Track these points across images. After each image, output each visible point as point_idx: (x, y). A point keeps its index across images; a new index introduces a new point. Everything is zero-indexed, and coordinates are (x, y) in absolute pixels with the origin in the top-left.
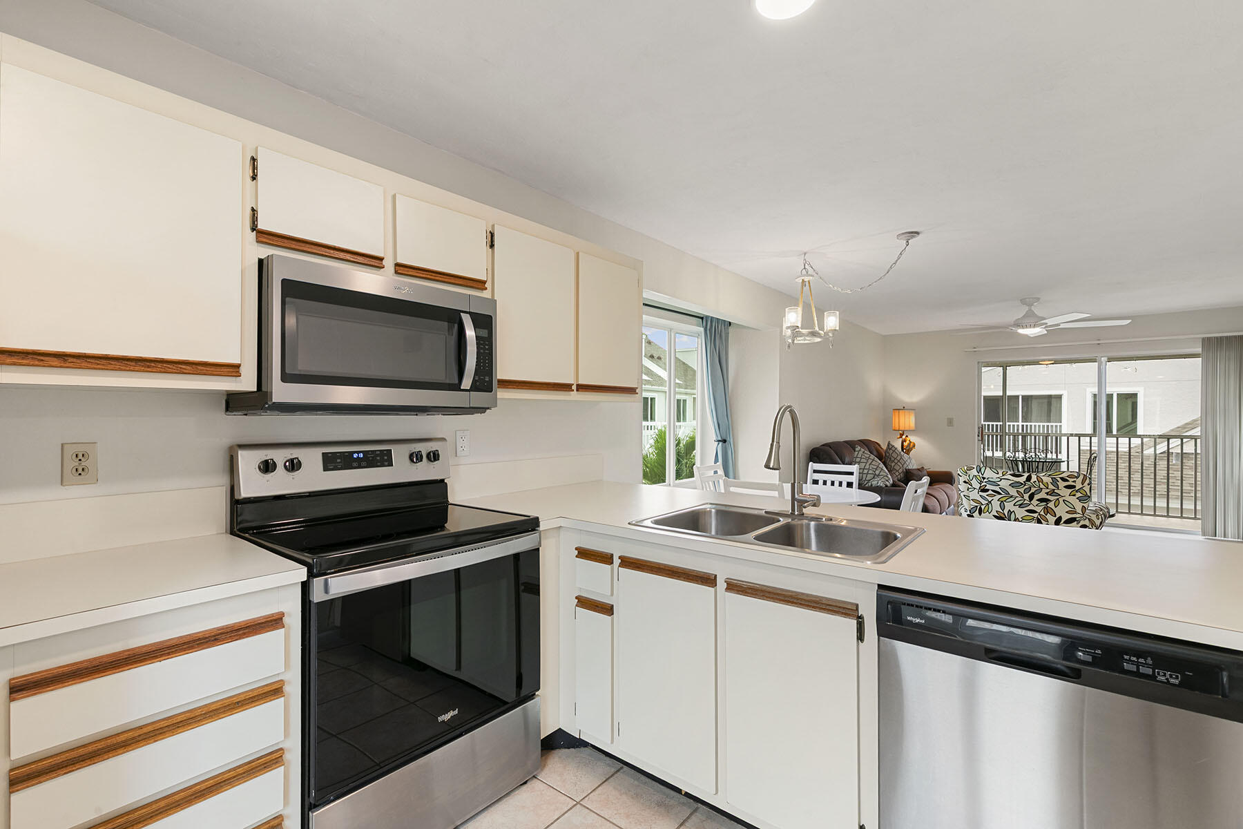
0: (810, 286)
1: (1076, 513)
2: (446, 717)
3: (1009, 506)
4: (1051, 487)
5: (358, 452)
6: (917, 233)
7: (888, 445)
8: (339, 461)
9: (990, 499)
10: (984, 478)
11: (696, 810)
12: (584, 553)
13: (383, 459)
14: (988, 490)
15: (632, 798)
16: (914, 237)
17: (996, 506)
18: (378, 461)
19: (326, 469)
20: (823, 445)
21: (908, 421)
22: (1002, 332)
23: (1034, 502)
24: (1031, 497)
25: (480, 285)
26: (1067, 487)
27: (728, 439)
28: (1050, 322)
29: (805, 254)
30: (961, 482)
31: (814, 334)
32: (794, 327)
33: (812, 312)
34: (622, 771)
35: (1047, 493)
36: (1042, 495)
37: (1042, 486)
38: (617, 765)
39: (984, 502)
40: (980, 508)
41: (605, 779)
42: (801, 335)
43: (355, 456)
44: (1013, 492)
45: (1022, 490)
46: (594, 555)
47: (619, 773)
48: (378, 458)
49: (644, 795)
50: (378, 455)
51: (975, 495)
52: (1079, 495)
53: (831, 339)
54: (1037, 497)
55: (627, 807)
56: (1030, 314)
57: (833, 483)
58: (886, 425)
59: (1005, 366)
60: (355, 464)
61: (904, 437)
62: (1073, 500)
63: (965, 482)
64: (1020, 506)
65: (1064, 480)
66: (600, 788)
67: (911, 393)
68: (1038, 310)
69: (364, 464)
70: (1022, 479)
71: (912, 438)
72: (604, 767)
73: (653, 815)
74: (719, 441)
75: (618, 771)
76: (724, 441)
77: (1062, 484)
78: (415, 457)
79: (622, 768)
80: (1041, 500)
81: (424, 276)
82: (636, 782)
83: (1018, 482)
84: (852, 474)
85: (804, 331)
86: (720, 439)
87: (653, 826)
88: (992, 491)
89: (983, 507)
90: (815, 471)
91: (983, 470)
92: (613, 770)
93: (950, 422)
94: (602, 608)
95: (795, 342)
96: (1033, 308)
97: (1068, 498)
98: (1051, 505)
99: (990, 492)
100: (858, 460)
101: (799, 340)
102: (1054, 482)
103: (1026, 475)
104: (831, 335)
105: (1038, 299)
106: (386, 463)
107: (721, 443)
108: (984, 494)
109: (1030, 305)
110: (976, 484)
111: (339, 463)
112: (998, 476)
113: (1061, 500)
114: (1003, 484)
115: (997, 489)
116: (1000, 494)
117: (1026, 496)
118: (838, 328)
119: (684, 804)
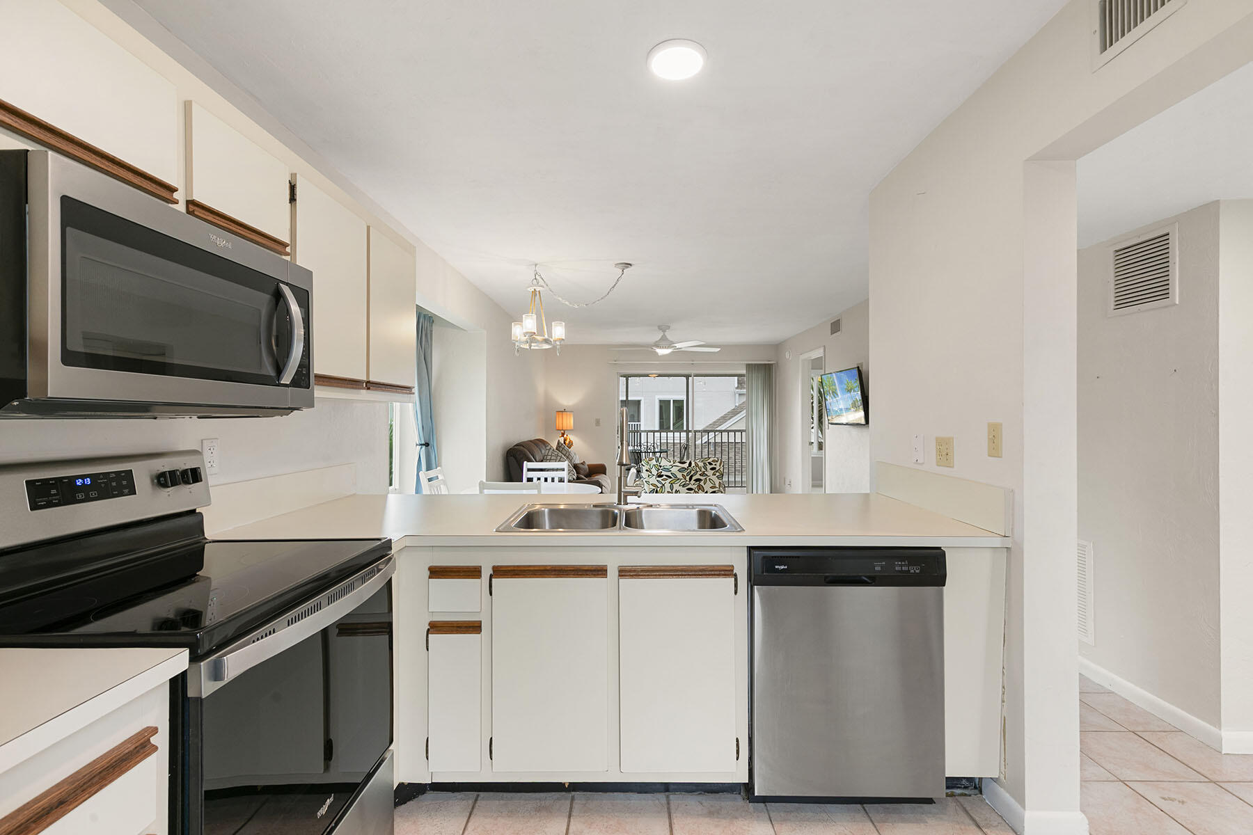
0: (540, 296)
1: (715, 487)
2: (323, 810)
3: (676, 487)
4: (703, 470)
5: (83, 477)
6: (630, 265)
7: (558, 444)
8: (54, 492)
9: (663, 482)
10: (660, 466)
11: (573, 799)
12: (437, 572)
13: (120, 485)
14: (663, 476)
15: (509, 817)
16: (628, 267)
17: (667, 485)
18: (114, 489)
19: (34, 507)
20: (516, 445)
21: (569, 422)
22: (646, 350)
23: (692, 482)
24: (690, 479)
25: (279, 248)
26: (712, 469)
27: (431, 443)
28: (678, 346)
29: (536, 265)
30: (644, 471)
31: (546, 341)
32: (531, 333)
33: (542, 321)
34: (479, 798)
35: (700, 475)
36: (697, 476)
37: (698, 470)
38: (471, 796)
39: (659, 485)
40: (657, 490)
41: (468, 814)
42: (536, 341)
43: (79, 482)
44: (679, 475)
45: (685, 474)
46: (451, 571)
47: (478, 802)
48: (114, 484)
49: (519, 809)
50: (112, 480)
51: (653, 480)
52: (718, 474)
53: (558, 347)
54: (694, 478)
55: (510, 827)
56: (664, 338)
57: (553, 480)
58: (549, 425)
59: (627, 377)
60: (80, 496)
61: (565, 436)
62: (714, 478)
63: (647, 470)
64: (683, 486)
65: (710, 464)
66: (470, 824)
67: (568, 397)
68: (669, 335)
69: (93, 494)
70: (686, 465)
71: (571, 437)
72: (460, 802)
73: (540, 821)
74: (421, 445)
75: (476, 800)
76: (427, 445)
77: (709, 467)
78: (166, 480)
79: (478, 796)
80: (696, 480)
81: (225, 225)
82: (502, 802)
83: (683, 468)
84: (563, 470)
85: (539, 338)
86: (423, 442)
87: (546, 830)
88: (666, 476)
89: (658, 489)
90: (529, 470)
91: (660, 460)
92: (471, 802)
93: (598, 422)
94: (466, 627)
95: (532, 348)
96: (666, 334)
97: (712, 477)
98: (702, 483)
99: (664, 477)
100: (549, 458)
101: (534, 346)
102: (705, 466)
103: (688, 462)
104: (558, 343)
105: (669, 327)
106: (126, 491)
107: (424, 447)
108: (660, 479)
109: (664, 331)
110: (654, 472)
111: (54, 495)
112: (670, 464)
113: (708, 479)
114: (674, 470)
115: (669, 474)
116: (671, 478)
117: (688, 478)
118: (564, 338)
119: (558, 799)
